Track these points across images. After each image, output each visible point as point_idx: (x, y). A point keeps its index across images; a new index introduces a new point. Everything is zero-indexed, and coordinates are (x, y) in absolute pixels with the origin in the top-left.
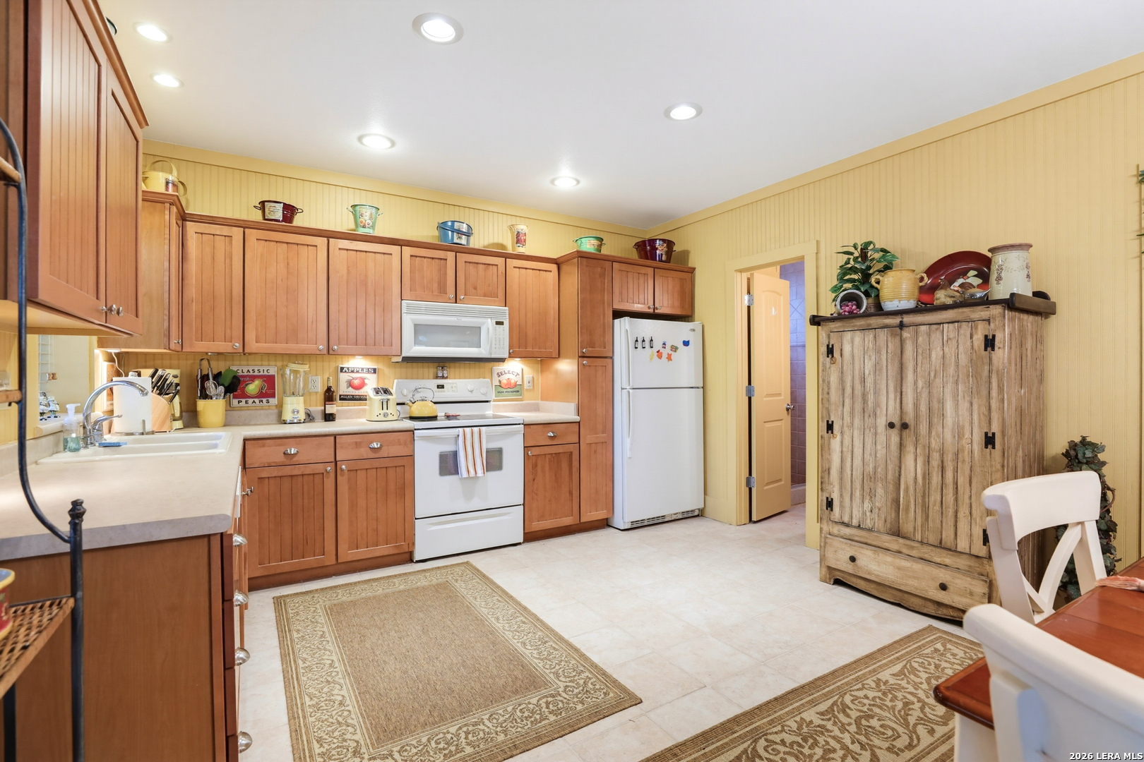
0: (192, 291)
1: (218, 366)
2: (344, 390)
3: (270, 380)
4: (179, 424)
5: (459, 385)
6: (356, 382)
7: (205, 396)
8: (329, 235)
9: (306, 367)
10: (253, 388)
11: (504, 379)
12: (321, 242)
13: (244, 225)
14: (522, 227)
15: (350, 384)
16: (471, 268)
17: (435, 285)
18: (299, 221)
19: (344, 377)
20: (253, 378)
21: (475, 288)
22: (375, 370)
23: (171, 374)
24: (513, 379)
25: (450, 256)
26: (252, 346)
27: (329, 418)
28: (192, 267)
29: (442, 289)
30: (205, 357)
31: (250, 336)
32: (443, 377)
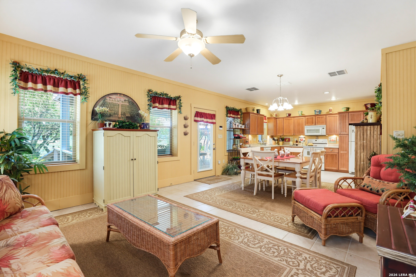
0: (278, 128)
1: (282, 137)
2: (300, 141)
3: (289, 139)
4: (277, 144)
5: (320, 140)
6: (301, 139)
7: (280, 141)
8: (294, 117)
9: (293, 137)
10: (287, 140)
11: (331, 139)
12: (293, 118)
13: (283, 118)
14: (331, 108)
15: (301, 140)
16: (319, 118)
17: (311, 122)
18: (291, 116)
19: (300, 139)
20: (287, 139)
21: (319, 122)
22: (304, 138)
23: (276, 138)
24: (334, 139)
25: (314, 117)
26: (284, 134)
27: (297, 145)
28: (278, 124)
29: (313, 123)
30: (280, 136)
31: (284, 133)
32: (317, 139)
